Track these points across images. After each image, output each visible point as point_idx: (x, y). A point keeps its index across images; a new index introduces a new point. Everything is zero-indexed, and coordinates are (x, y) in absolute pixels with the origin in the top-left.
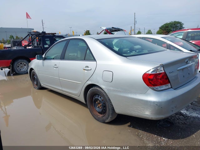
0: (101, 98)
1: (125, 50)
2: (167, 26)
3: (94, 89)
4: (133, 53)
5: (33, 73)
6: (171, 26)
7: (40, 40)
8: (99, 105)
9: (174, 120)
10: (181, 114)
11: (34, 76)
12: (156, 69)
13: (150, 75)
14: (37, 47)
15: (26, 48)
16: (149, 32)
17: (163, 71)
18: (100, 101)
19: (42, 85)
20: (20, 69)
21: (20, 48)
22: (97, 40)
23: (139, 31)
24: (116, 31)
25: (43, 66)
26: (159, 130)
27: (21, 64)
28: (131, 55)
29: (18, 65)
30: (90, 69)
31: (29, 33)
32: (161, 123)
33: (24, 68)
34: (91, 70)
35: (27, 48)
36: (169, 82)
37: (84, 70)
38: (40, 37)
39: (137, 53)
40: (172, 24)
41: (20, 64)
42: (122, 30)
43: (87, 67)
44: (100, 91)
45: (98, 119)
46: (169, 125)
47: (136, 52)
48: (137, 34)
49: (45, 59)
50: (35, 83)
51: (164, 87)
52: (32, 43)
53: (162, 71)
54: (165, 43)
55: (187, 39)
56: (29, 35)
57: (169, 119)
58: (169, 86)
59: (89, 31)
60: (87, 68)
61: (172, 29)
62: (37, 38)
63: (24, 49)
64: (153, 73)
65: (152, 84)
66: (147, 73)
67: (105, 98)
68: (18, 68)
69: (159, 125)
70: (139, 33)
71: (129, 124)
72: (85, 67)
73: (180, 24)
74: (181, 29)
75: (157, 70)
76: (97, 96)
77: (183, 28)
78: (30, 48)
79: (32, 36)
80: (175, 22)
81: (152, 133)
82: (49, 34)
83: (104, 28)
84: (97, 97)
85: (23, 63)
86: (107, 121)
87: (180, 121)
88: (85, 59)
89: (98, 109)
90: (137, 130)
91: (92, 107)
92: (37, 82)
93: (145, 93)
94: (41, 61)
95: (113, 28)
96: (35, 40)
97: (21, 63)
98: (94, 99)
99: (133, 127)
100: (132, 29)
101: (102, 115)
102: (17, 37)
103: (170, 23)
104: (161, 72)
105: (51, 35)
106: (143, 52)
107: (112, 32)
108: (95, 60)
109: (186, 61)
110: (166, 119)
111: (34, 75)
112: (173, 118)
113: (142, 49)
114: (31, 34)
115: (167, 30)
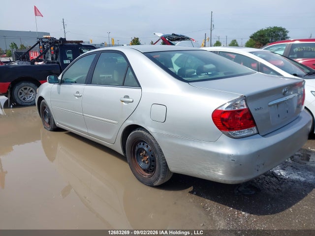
0: (147, 146)
1: (189, 71)
2: (262, 34)
3: (137, 133)
4: (203, 76)
5: (43, 105)
6: (269, 35)
7: (56, 52)
8: (145, 159)
9: (262, 184)
10: (274, 175)
11: (45, 110)
12: (234, 103)
13: (225, 112)
14: (52, 63)
15: (34, 64)
16: (234, 44)
17: (245, 107)
18: (146, 152)
19: (57, 124)
20: (23, 98)
21: (25, 64)
22: (144, 53)
23: (217, 42)
24: (178, 39)
25: (59, 93)
26: (237, 199)
27: (25, 89)
28: (197, 79)
29: (21, 91)
30: (131, 100)
31: (39, 40)
32: (241, 189)
33: (30, 97)
34: (133, 101)
35: (36, 63)
36: (254, 124)
37: (123, 101)
38: (57, 46)
39: (208, 77)
40: (271, 31)
41: (23, 89)
42: (188, 38)
43: (127, 97)
44: (146, 136)
45: (142, 181)
46: (253, 192)
47: (208, 74)
48: (214, 46)
49: (62, 82)
50: (47, 120)
51: (246, 132)
52: (45, 56)
53: (243, 106)
54: (255, 61)
55: (290, 56)
56: (39, 42)
57: (255, 183)
58: (254, 130)
59: (138, 39)
60: (126, 99)
61: (270, 40)
62: (52, 48)
63: (30, 65)
64: (229, 109)
65: (227, 127)
66: (220, 109)
67: (154, 148)
68: (20, 96)
69: (237, 191)
70: (218, 44)
71: (191, 189)
72: (124, 98)
73: (283, 31)
74: (284, 39)
75: (236, 104)
76: (142, 143)
77: (288, 38)
78: (40, 63)
79: (43, 46)
80: (274, 27)
81: (226, 205)
82: (71, 42)
83: (160, 35)
84: (141, 146)
85: (28, 88)
86: (156, 184)
87: (271, 186)
88: (123, 85)
89: (143, 164)
90: (202, 199)
91: (134, 162)
92: (49, 119)
93: (215, 141)
94: (55, 86)
95: (175, 35)
96: (49, 51)
97: (25, 87)
98: (137, 148)
99: (197, 194)
100: (207, 38)
101: (149, 174)
102: (22, 46)
103: (268, 30)
104: (242, 108)
105: (74, 44)
106: (218, 74)
107: (173, 42)
108: (139, 86)
109: (283, 91)
110: (250, 183)
111: (45, 108)
112: (260, 181)
113: (217, 70)
114: (43, 42)
115: (263, 40)
